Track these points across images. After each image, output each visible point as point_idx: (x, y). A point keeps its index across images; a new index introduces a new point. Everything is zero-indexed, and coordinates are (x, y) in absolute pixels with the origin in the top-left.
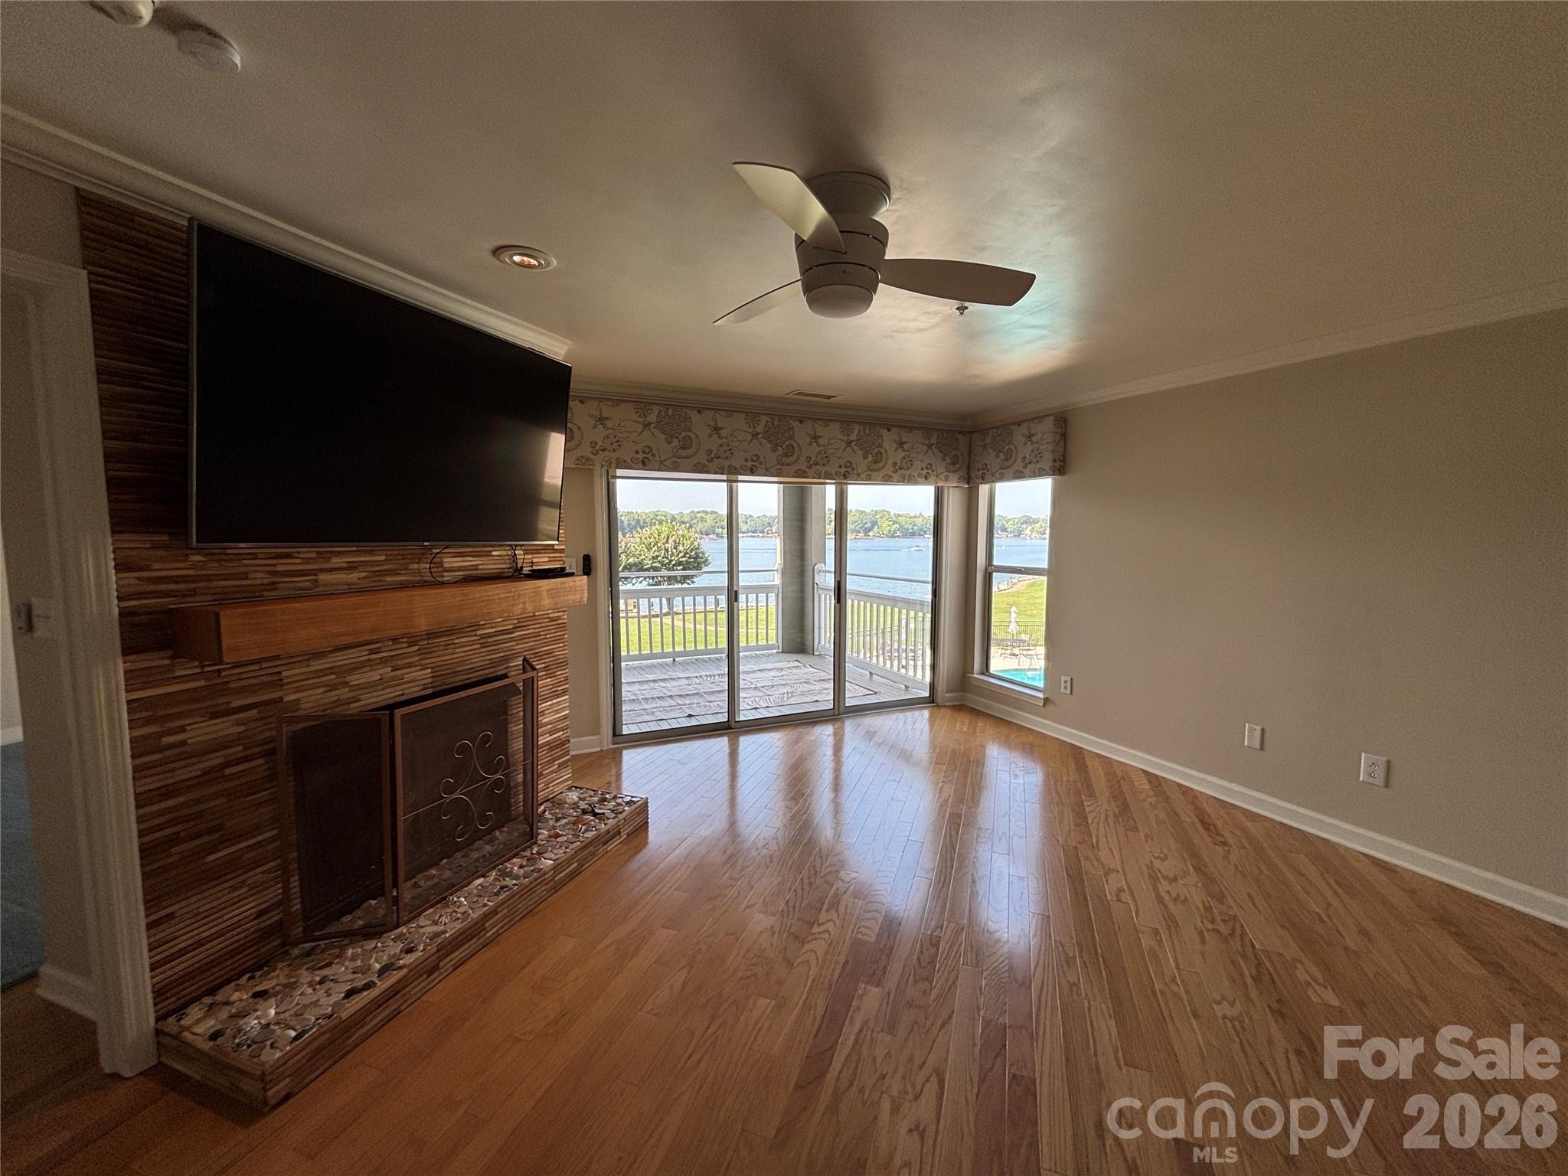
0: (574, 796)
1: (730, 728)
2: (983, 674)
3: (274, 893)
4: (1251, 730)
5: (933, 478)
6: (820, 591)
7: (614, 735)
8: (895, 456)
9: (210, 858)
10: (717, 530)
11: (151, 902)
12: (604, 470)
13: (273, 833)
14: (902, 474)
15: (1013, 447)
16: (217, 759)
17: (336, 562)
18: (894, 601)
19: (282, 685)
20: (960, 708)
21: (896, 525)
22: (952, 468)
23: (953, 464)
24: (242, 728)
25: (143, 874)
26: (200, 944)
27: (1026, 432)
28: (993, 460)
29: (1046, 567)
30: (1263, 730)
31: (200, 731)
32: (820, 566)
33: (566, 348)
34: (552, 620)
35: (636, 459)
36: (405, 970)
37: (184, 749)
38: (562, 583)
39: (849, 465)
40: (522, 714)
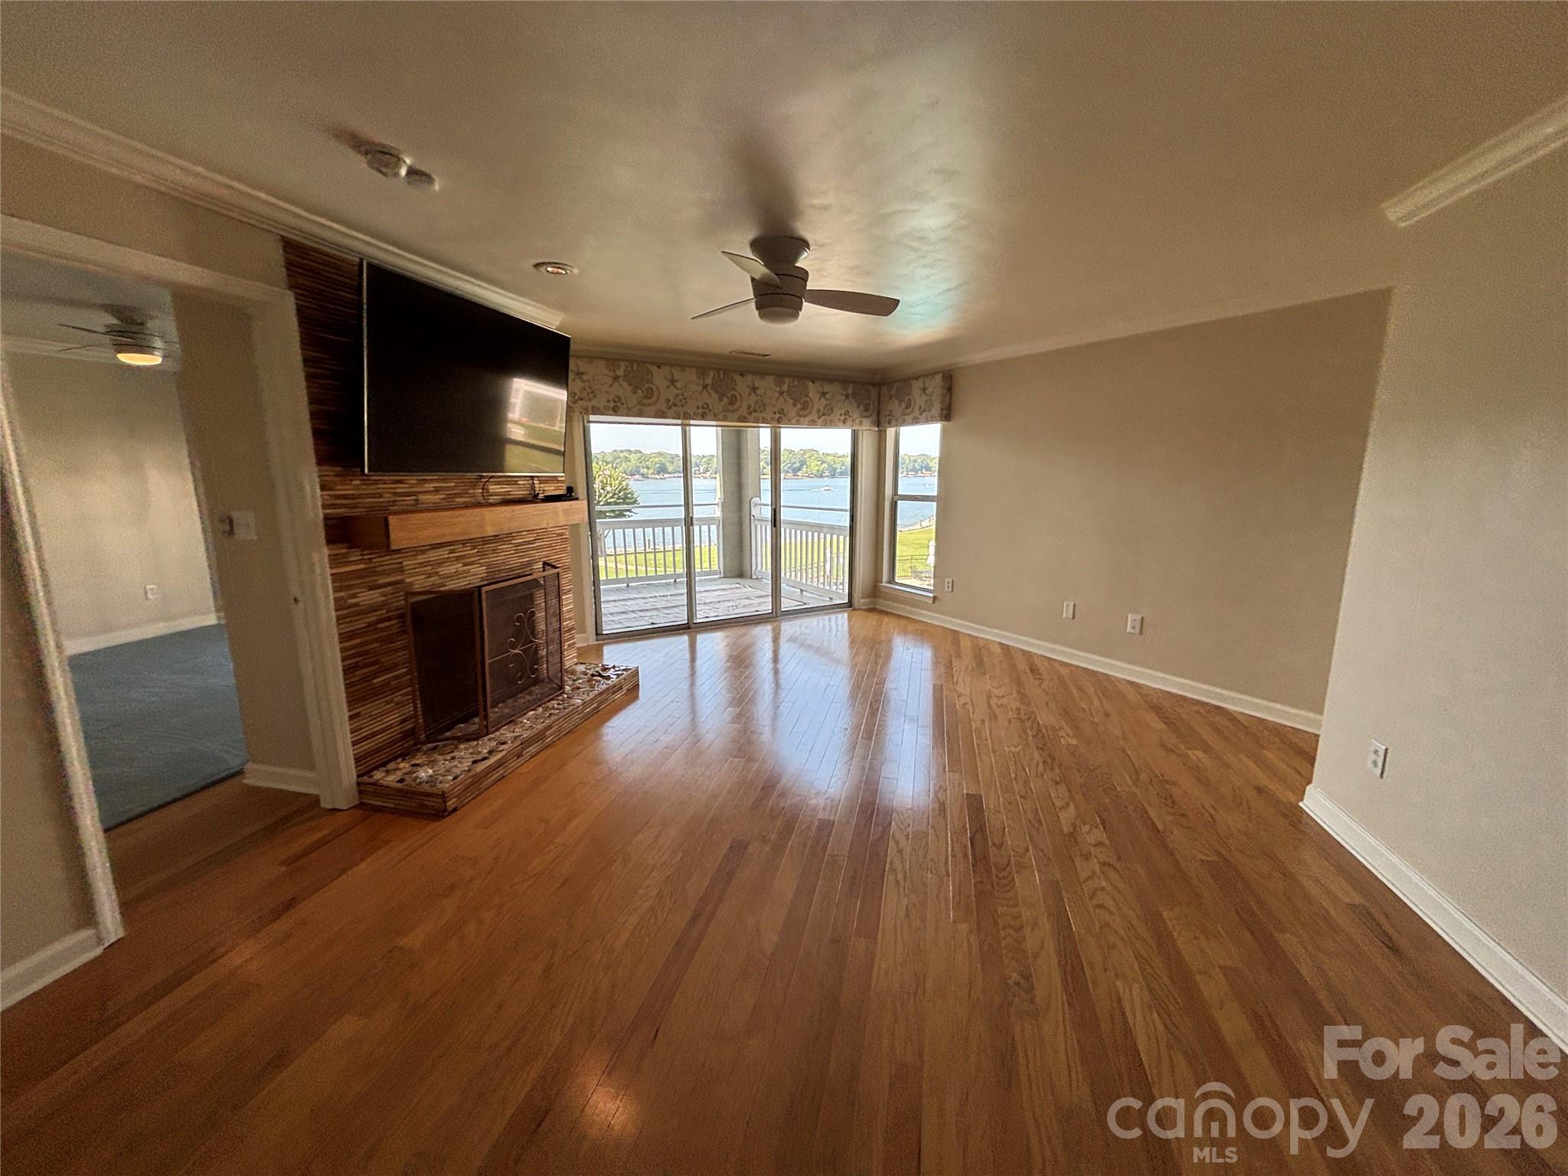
0: (581, 668)
1: (689, 628)
2: (890, 583)
3: (409, 709)
4: (1067, 605)
5: (849, 422)
6: (756, 522)
7: (597, 634)
8: (819, 404)
9: (375, 681)
10: (642, 470)
11: (352, 702)
12: (581, 417)
13: (405, 670)
14: (825, 418)
15: (911, 397)
16: (373, 618)
17: (430, 486)
18: (819, 528)
19: (403, 571)
20: (872, 610)
21: (824, 465)
22: (865, 414)
23: (867, 410)
24: (384, 598)
25: (346, 685)
26: (374, 735)
27: (922, 387)
28: (895, 407)
29: (935, 494)
30: (1074, 605)
31: (367, 597)
32: (756, 500)
33: (560, 319)
34: (559, 535)
35: (608, 407)
36: (504, 753)
37: (357, 608)
38: (571, 505)
39: (782, 411)
40: (543, 604)
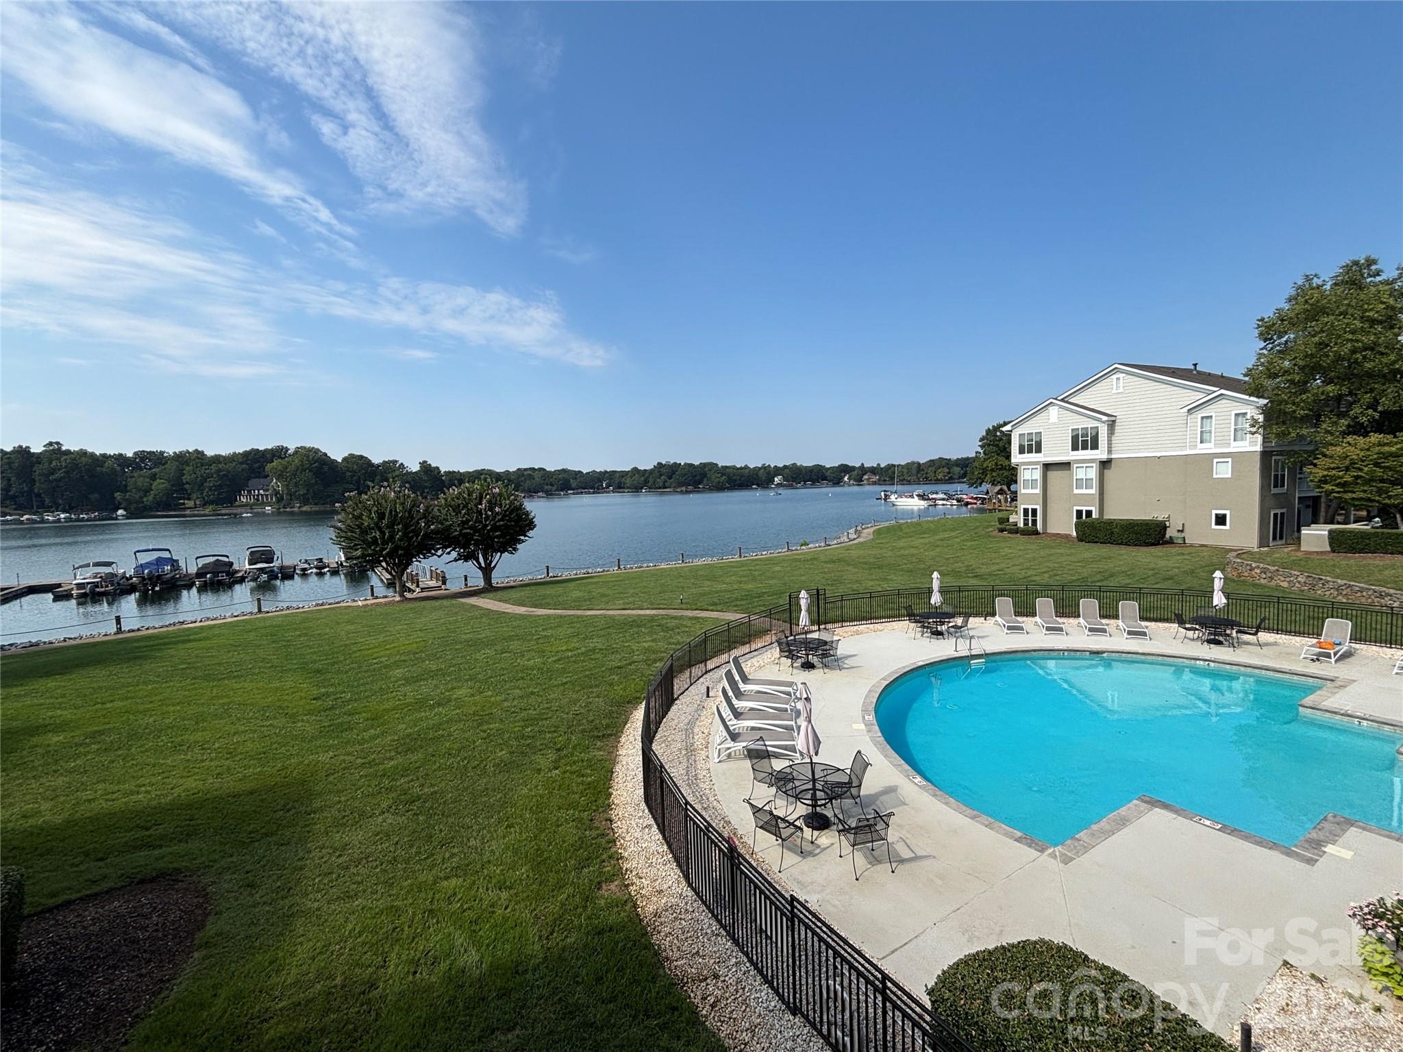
10: (546, 487)
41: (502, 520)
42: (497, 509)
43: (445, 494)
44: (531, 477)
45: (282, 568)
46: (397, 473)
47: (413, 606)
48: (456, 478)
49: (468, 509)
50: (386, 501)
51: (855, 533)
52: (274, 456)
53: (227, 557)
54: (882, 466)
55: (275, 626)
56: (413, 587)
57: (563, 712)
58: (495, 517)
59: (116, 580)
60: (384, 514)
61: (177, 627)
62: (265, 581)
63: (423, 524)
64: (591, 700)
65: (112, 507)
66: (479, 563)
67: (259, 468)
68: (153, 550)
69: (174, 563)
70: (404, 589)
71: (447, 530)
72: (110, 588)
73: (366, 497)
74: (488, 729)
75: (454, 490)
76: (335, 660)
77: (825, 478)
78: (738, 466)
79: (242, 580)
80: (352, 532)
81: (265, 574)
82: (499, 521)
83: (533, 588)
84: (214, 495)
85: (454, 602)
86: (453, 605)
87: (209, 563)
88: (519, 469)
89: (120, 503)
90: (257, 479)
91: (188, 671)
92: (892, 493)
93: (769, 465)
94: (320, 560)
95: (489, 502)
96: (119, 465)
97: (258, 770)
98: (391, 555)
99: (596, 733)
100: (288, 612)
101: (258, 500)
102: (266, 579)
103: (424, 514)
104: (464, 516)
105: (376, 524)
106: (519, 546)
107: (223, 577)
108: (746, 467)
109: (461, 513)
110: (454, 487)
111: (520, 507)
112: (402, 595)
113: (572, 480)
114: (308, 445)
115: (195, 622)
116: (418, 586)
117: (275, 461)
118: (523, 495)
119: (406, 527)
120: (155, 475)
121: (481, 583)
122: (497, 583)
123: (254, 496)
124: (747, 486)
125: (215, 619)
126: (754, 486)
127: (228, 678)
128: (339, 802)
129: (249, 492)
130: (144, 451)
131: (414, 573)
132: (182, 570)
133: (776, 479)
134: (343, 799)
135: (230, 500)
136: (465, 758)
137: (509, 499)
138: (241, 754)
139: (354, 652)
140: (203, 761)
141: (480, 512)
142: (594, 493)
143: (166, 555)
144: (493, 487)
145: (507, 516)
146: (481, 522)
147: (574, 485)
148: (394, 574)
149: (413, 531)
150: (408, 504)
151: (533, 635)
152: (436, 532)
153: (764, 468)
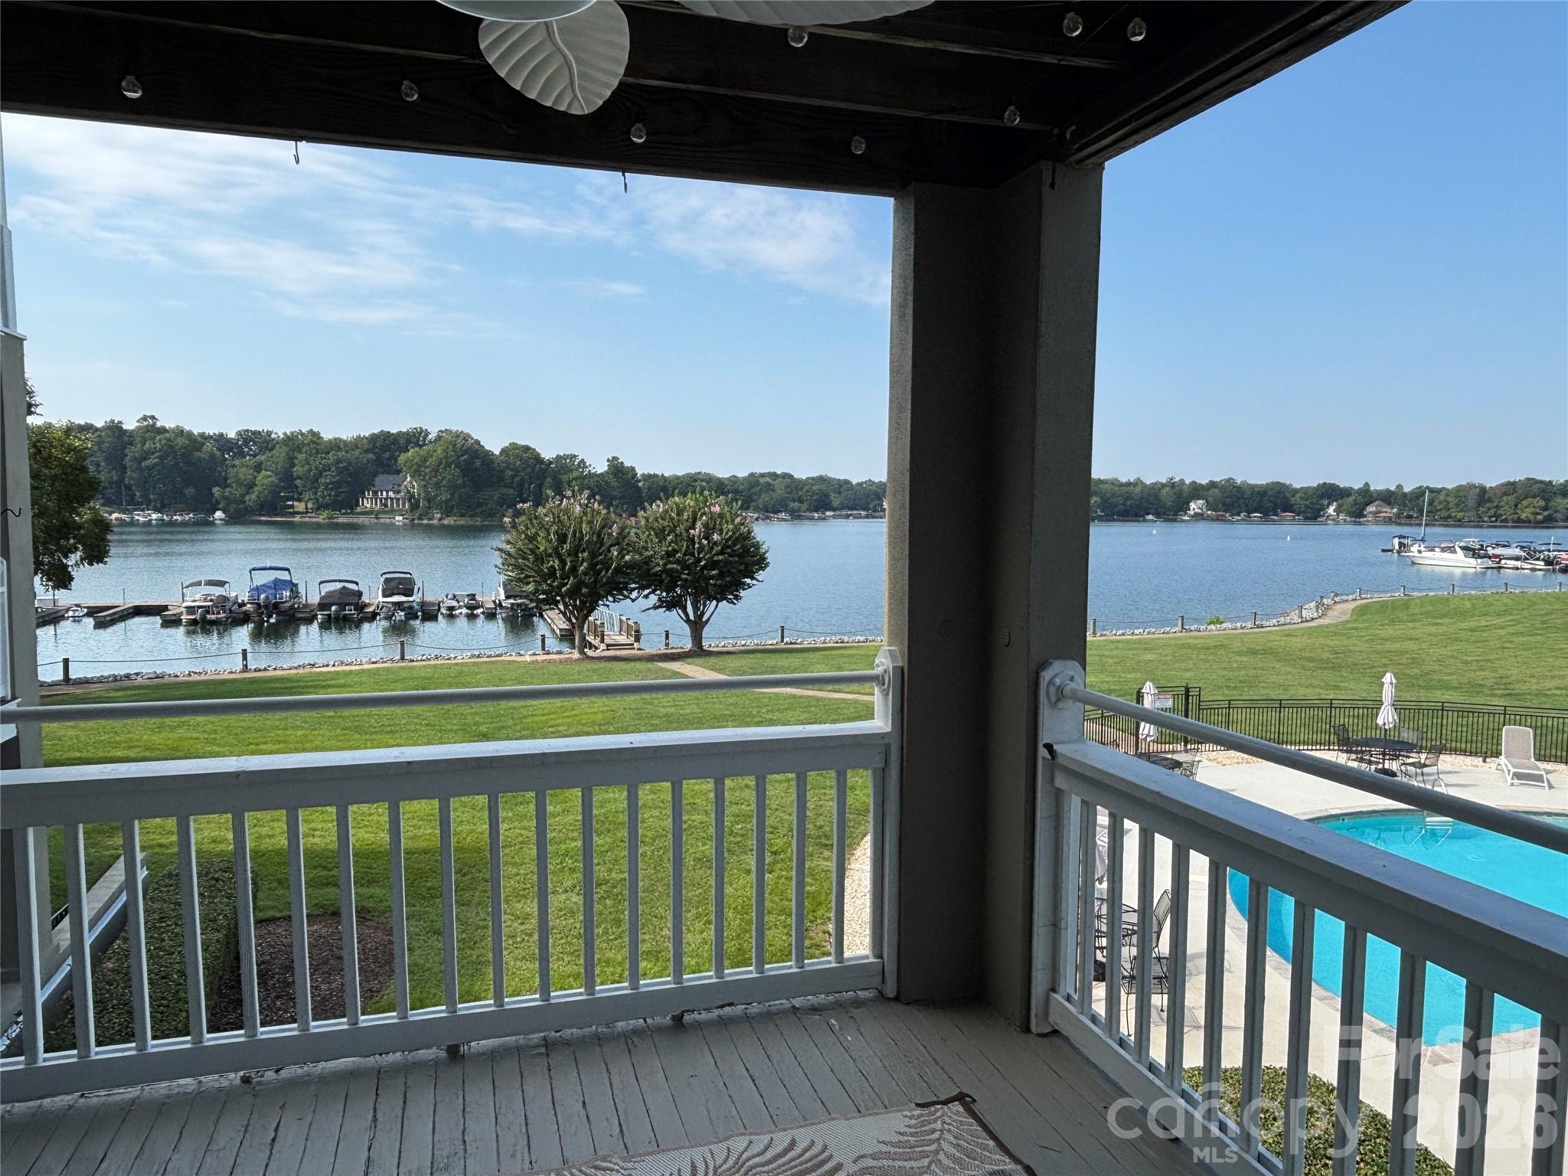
10: (792, 505)
41: (721, 553)
42: (716, 537)
43: (645, 512)
44: (769, 487)
45: (423, 604)
46: (575, 474)
47: (596, 667)
48: (661, 488)
49: (676, 535)
50: (569, 518)
51: (1317, 607)
52: (409, 442)
53: (357, 583)
54: (1407, 489)
55: (423, 678)
56: (596, 642)
57: (784, 811)
58: (712, 548)
59: (228, 605)
60: (565, 536)
61: (307, 670)
62: (401, 621)
63: (616, 553)
64: (821, 802)
65: (208, 506)
66: (687, 615)
67: (389, 459)
68: (271, 568)
69: (293, 587)
70: (585, 644)
71: (646, 563)
72: (222, 615)
73: (544, 511)
74: (690, 820)
75: (658, 506)
76: (504, 724)
77: (1288, 507)
78: (1124, 480)
79: (373, 617)
80: (524, 558)
81: (402, 610)
82: (717, 554)
83: (759, 655)
84: (330, 495)
85: (650, 665)
86: (649, 670)
87: (334, 591)
88: (752, 475)
89: (218, 503)
90: (386, 475)
91: (337, 720)
92: (1415, 540)
93: (1182, 481)
94: (472, 597)
95: (706, 525)
96: (218, 449)
97: (429, 831)
98: (574, 593)
99: (824, 841)
100: (436, 662)
101: (386, 505)
102: (403, 618)
103: (617, 538)
104: (670, 545)
105: (556, 549)
106: (742, 593)
107: (350, 611)
108: (1138, 482)
109: (666, 539)
110: (658, 502)
111: (747, 536)
112: (582, 652)
113: (833, 495)
114: (454, 428)
115: (327, 666)
116: (602, 641)
117: (412, 451)
118: (756, 515)
119: (593, 555)
120: (261, 463)
121: (688, 645)
122: (710, 646)
123: (381, 500)
124: (1137, 515)
125: (350, 664)
126: (1150, 517)
127: (381, 732)
128: (518, 874)
129: (375, 493)
130: (247, 431)
131: (598, 622)
132: (301, 598)
133: (1192, 505)
134: (522, 872)
135: (349, 504)
136: (661, 848)
137: (733, 521)
138: (410, 812)
139: (525, 717)
140: (370, 815)
141: (692, 540)
142: (867, 517)
143: (284, 576)
144: (711, 504)
145: (728, 547)
146: (693, 555)
147: (836, 502)
148: (574, 621)
149: (601, 562)
150: (598, 522)
151: (754, 716)
152: (631, 565)
153: (1171, 484)
